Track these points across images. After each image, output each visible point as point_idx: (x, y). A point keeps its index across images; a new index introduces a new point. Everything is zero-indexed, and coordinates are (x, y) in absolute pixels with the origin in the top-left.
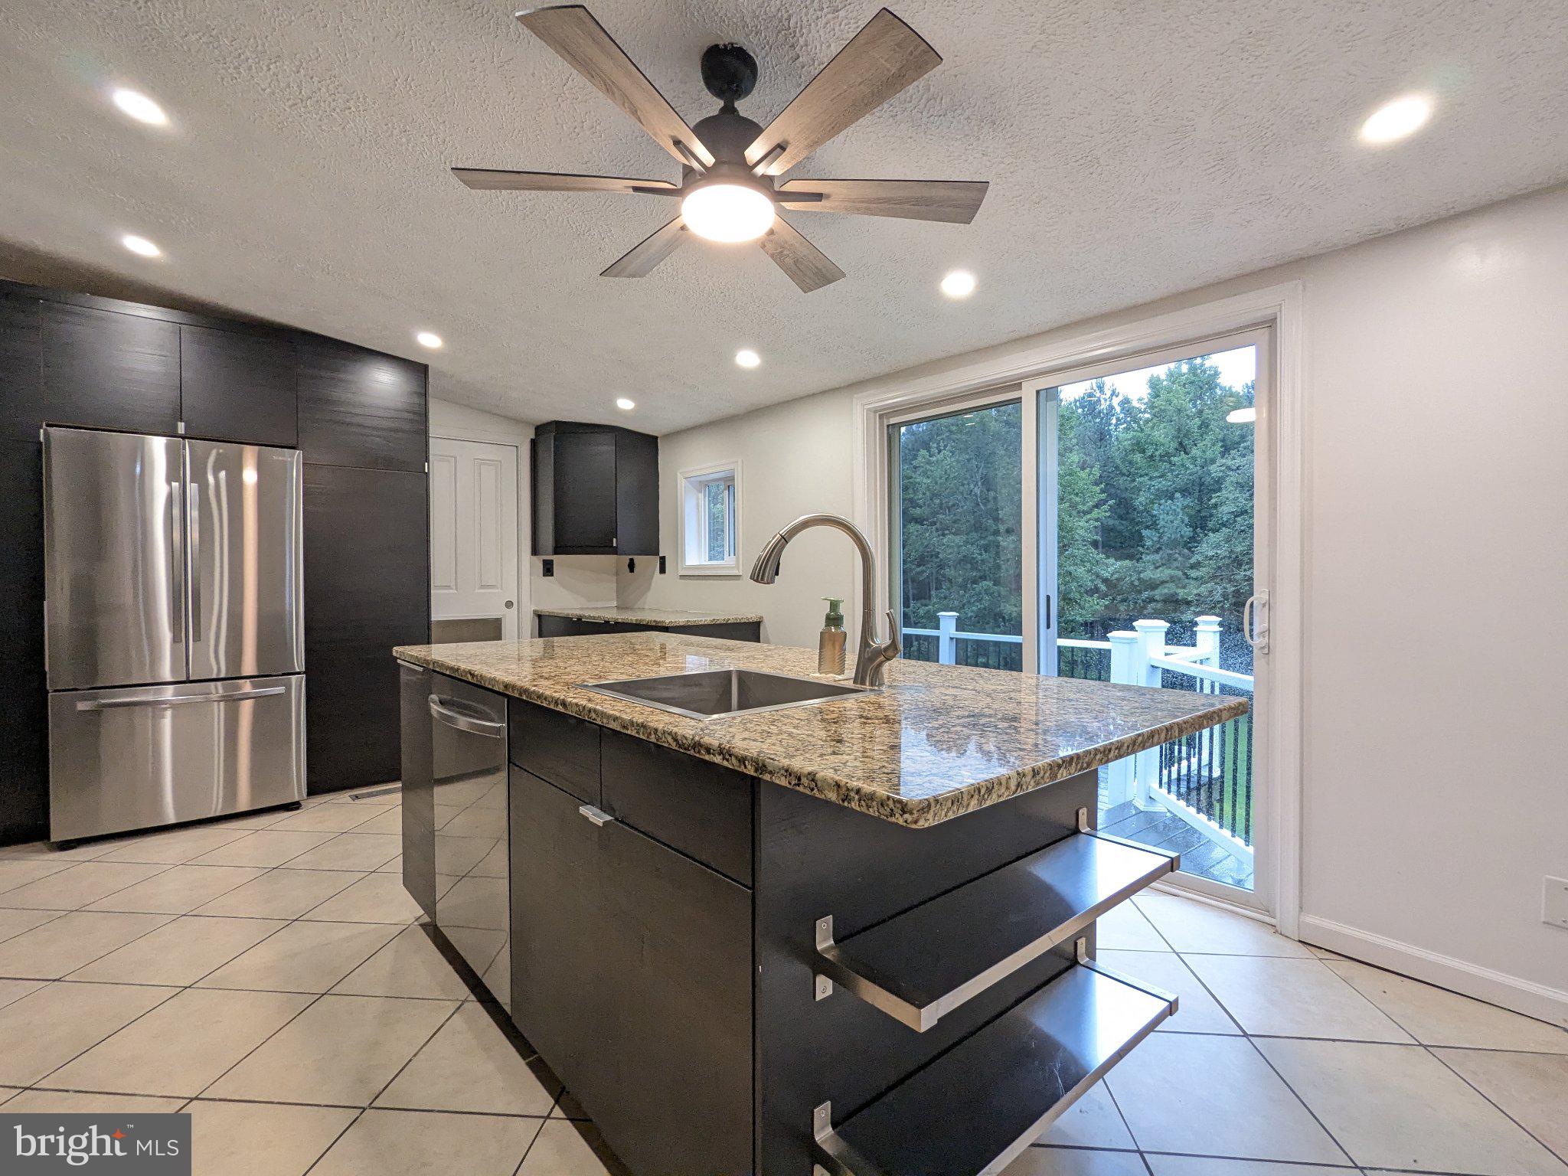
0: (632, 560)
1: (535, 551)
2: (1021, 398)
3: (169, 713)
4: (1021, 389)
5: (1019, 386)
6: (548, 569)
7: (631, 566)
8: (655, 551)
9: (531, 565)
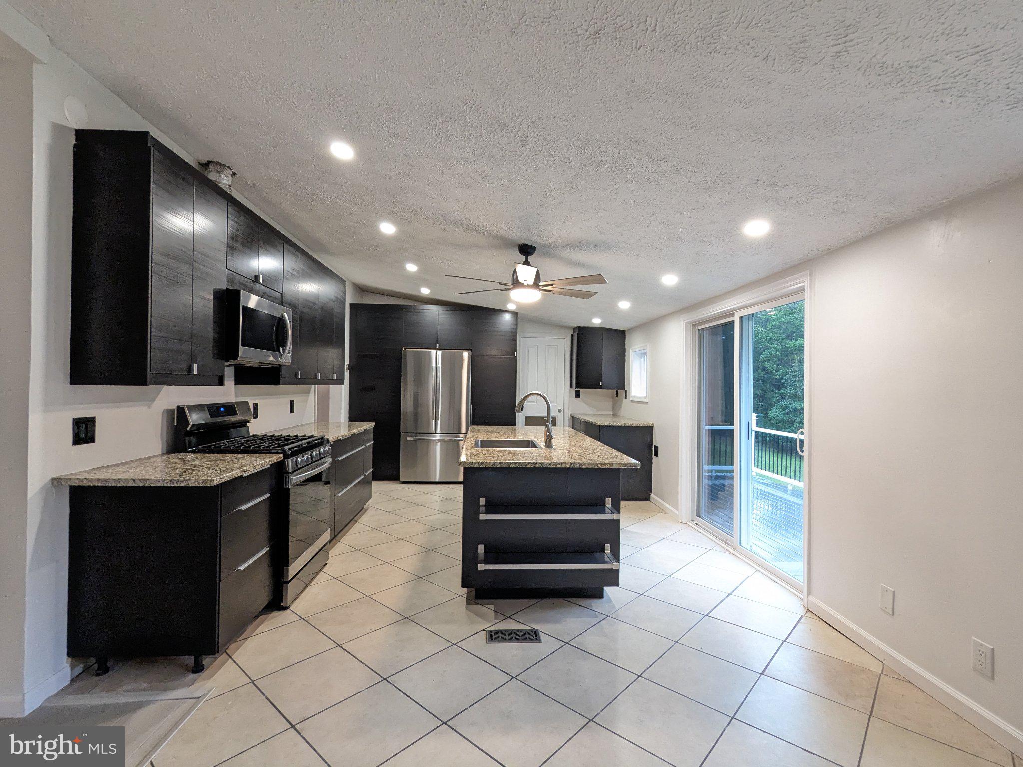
0: (617, 391)
1: (571, 387)
2: (734, 320)
3: (439, 444)
4: (734, 316)
5: (733, 315)
6: (578, 395)
7: (617, 393)
8: (623, 388)
9: (570, 393)
